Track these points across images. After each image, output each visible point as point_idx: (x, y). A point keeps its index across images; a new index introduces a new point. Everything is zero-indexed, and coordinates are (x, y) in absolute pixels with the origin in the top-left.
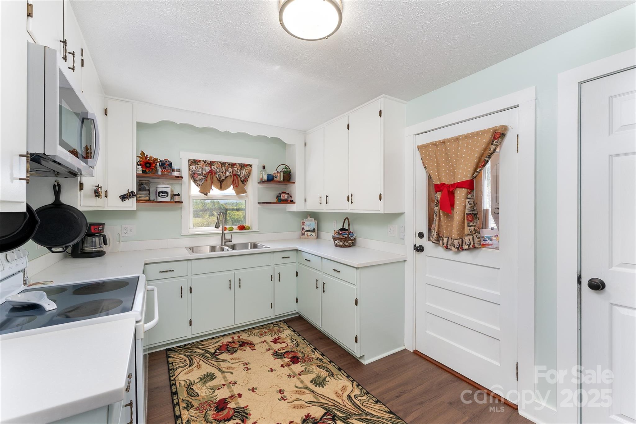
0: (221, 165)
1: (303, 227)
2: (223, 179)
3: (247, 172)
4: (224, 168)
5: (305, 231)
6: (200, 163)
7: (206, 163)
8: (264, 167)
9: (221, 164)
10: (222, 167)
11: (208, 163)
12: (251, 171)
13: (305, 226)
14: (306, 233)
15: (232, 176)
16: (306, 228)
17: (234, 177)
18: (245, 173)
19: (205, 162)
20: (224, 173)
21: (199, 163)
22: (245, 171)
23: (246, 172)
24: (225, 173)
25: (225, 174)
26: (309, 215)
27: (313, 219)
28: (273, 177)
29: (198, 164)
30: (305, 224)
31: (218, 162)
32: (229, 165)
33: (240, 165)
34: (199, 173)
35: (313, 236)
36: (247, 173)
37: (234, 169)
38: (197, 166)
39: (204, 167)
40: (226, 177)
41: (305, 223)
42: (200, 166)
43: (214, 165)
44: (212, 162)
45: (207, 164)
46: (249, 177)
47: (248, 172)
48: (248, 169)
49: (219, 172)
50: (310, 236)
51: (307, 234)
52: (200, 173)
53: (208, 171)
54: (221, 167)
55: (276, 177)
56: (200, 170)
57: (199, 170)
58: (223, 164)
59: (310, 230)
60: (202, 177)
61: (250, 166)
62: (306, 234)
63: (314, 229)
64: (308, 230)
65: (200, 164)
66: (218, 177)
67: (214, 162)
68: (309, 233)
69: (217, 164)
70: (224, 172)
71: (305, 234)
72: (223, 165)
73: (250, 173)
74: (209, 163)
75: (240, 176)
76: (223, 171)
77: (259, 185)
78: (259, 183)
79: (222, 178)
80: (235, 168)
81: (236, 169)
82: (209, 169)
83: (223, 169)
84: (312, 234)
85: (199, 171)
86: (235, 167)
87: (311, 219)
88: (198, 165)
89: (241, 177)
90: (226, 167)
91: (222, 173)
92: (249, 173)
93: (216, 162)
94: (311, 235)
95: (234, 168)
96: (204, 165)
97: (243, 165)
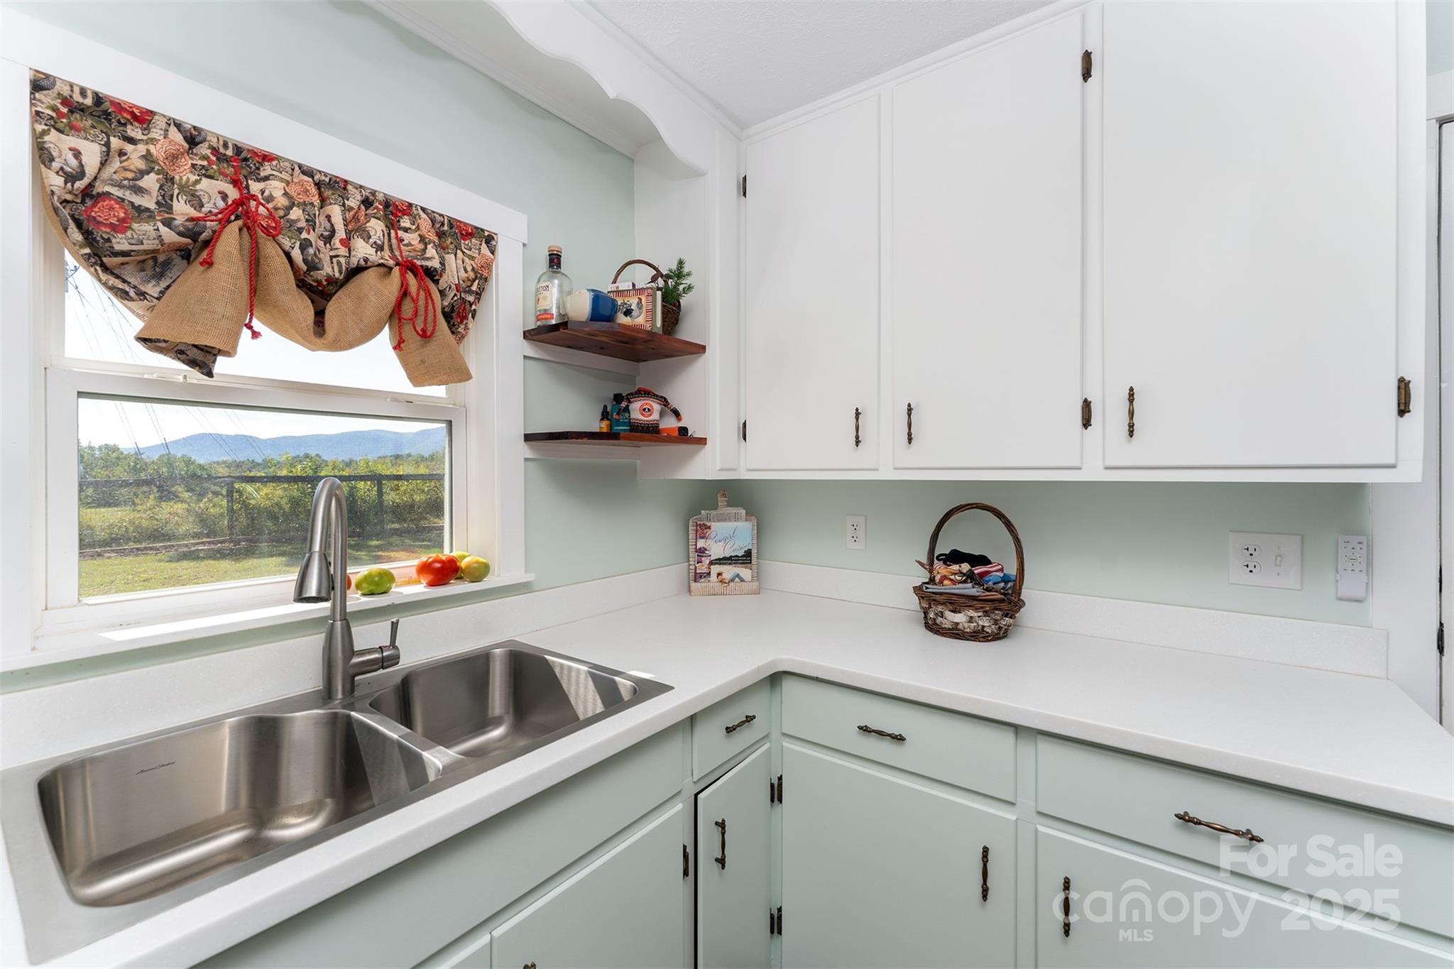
0: (320, 194)
1: (701, 544)
2: (330, 280)
3: (469, 268)
4: (336, 212)
5: (711, 563)
6: (147, 130)
7: (204, 149)
8: (555, 260)
9: (318, 185)
10: (323, 201)
11: (215, 151)
12: (488, 266)
13: (709, 542)
14: (715, 569)
15: (391, 269)
16: (716, 551)
17: (403, 275)
18: (463, 274)
19: (193, 138)
20: (336, 242)
21: (134, 131)
22: (460, 262)
23: (466, 271)
24: (346, 243)
25: (343, 251)
26: (724, 495)
27: (744, 512)
28: (614, 307)
29: (131, 141)
30: (712, 533)
31: (292, 163)
32: (367, 203)
33: (433, 221)
34: (137, 200)
35: (742, 580)
36: (472, 275)
37: (400, 233)
38: (121, 153)
39: (184, 173)
40: (355, 271)
41: (709, 528)
42: (147, 157)
43: (266, 178)
44: (254, 153)
45: (204, 158)
46: (478, 295)
47: (473, 269)
48: (474, 253)
49: (302, 224)
50: (732, 580)
51: (719, 574)
52: (149, 203)
53: (214, 204)
54: (317, 202)
55: (628, 313)
56: (151, 182)
57: (142, 183)
58: (330, 187)
59: (730, 558)
60: (164, 230)
61: (487, 242)
62: (713, 577)
63: (748, 554)
64: (725, 559)
65: (152, 141)
66: (296, 254)
67: (267, 158)
68: (729, 571)
69: (285, 176)
70: (341, 233)
71: (709, 574)
72: (327, 193)
73: (486, 280)
74: (230, 152)
75: (436, 282)
76: (333, 232)
77: (528, 349)
78: (528, 335)
79: (328, 269)
80: (406, 230)
81: (412, 238)
82: (224, 196)
83: (328, 217)
84: (741, 575)
85: (139, 191)
86: (406, 222)
87: (732, 510)
88: (129, 148)
89: (442, 284)
90: (351, 209)
91: (328, 239)
92: (481, 278)
93: (277, 158)
94: (738, 576)
95: (400, 228)
96: (186, 162)
97: (451, 226)
